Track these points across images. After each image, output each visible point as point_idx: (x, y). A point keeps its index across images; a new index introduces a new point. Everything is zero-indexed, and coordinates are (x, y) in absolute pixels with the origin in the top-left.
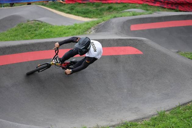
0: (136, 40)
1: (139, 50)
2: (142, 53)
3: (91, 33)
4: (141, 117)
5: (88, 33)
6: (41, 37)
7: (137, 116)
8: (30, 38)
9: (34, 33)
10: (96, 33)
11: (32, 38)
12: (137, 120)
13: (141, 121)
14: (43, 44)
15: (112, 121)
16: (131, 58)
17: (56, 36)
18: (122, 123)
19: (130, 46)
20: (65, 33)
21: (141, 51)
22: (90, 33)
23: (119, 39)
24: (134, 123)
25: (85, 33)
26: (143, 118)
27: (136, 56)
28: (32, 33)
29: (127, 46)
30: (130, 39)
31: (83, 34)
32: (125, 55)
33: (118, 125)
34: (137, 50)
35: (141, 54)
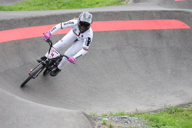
0: (183, 12)
1: (186, 24)
2: (189, 27)
3: (129, 3)
4: (188, 102)
5: (125, 3)
6: (69, 6)
7: (183, 101)
8: (56, 7)
9: (61, 2)
10: (134, 3)
11: (59, 8)
12: (182, 105)
13: (187, 106)
15: (152, 106)
16: (176, 33)
17: (87, 6)
18: (165, 109)
19: (176, 19)
20: (97, 3)
21: (189, 25)
22: (127, 3)
23: (163, 11)
24: (179, 109)
25: (121, 2)
26: (190, 103)
27: (183, 31)
28: (60, 2)
29: (171, 19)
30: (176, 11)
31: (119, 5)
32: (169, 29)
33: (161, 110)
34: (184, 24)
35: (188, 29)
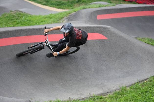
0: (102, 27)
2: (107, 38)
3: (64, 21)
4: (106, 91)
5: (62, 21)
6: (22, 24)
7: (103, 91)
8: (12, 25)
9: (16, 22)
10: (68, 21)
11: (14, 26)
12: (102, 94)
13: (106, 95)
14: (24, 30)
15: (81, 95)
16: (97, 42)
17: (34, 24)
18: (90, 97)
19: (97, 32)
20: (42, 22)
21: (106, 37)
22: (63, 21)
23: (88, 27)
24: (100, 97)
25: (59, 21)
26: (108, 93)
27: (102, 41)
28: (15, 22)
29: (94, 32)
30: (97, 27)
31: (57, 22)
32: (92, 40)
33: (87, 98)
34: (103, 36)
35: (106, 39)
